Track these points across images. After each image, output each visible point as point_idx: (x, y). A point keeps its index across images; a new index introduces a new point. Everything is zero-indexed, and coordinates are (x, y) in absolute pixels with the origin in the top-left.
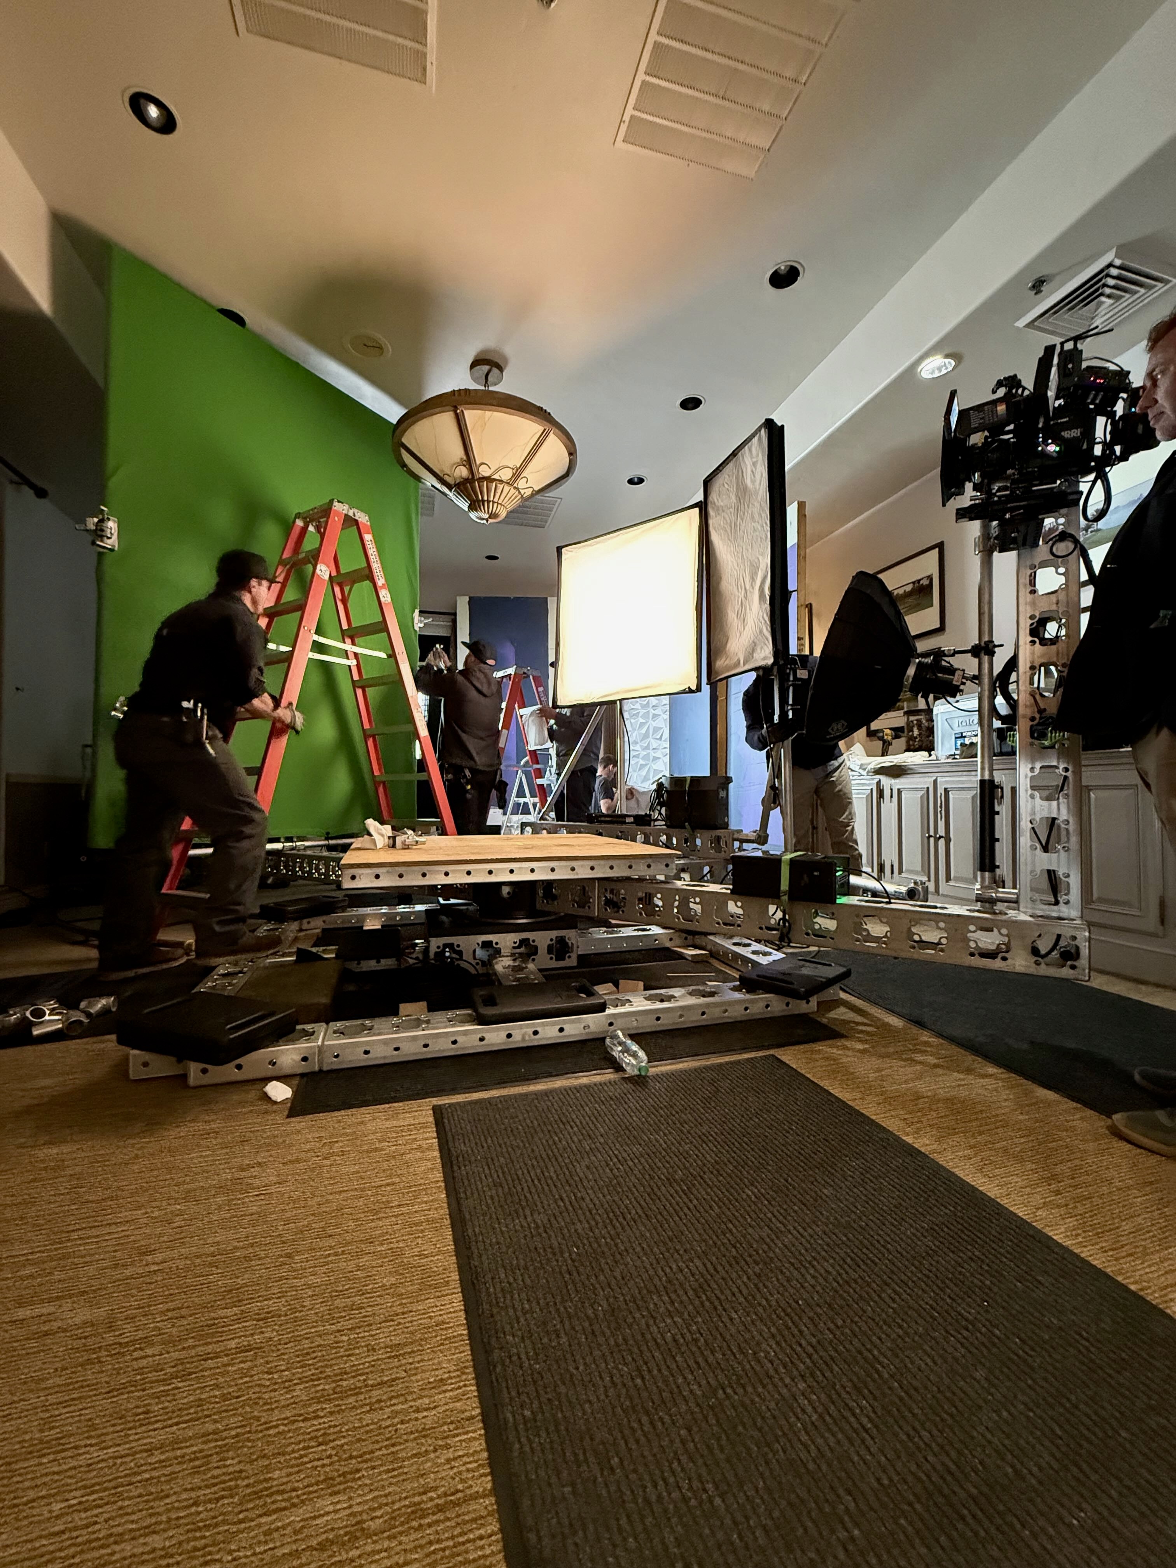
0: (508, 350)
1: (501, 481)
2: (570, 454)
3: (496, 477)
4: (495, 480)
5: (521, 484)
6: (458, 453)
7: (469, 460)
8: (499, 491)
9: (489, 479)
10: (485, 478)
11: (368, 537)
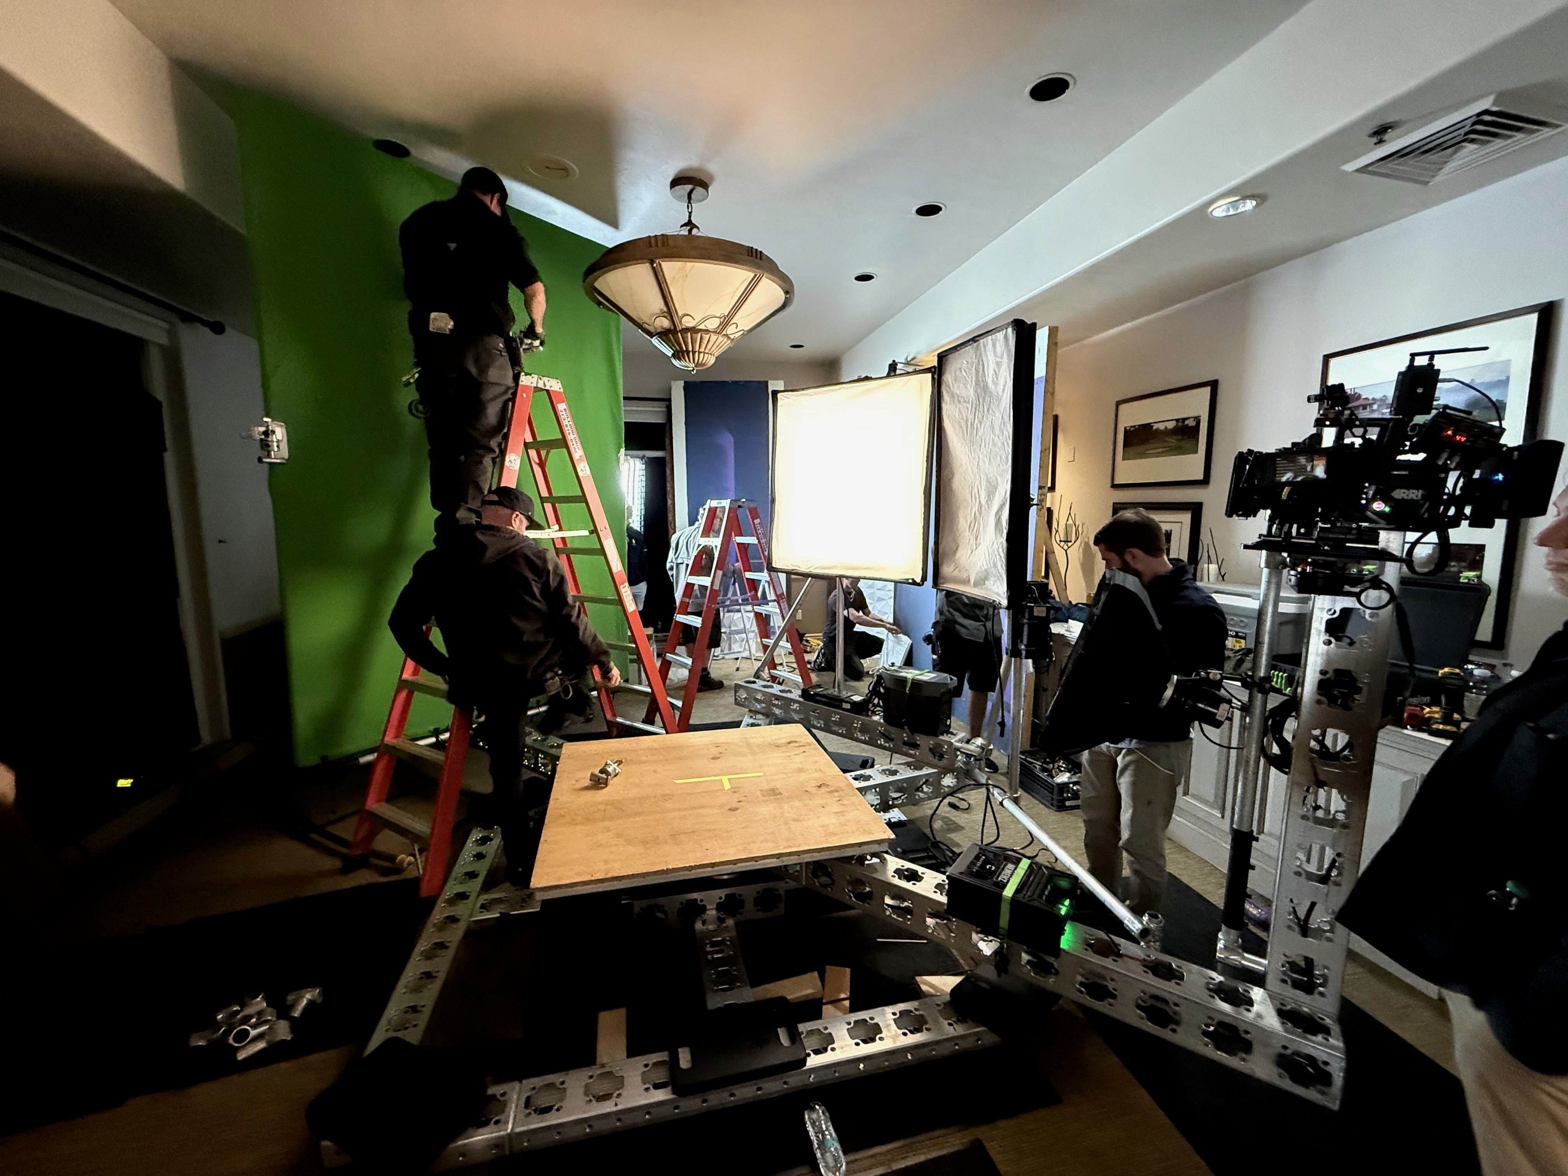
0: (713, 167)
1: (707, 331)
2: (787, 293)
3: (702, 327)
4: (700, 330)
5: (731, 330)
6: (658, 304)
7: (669, 311)
8: (705, 342)
9: (694, 330)
10: (687, 330)
11: (561, 407)
